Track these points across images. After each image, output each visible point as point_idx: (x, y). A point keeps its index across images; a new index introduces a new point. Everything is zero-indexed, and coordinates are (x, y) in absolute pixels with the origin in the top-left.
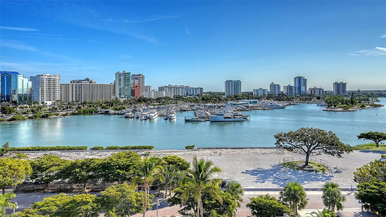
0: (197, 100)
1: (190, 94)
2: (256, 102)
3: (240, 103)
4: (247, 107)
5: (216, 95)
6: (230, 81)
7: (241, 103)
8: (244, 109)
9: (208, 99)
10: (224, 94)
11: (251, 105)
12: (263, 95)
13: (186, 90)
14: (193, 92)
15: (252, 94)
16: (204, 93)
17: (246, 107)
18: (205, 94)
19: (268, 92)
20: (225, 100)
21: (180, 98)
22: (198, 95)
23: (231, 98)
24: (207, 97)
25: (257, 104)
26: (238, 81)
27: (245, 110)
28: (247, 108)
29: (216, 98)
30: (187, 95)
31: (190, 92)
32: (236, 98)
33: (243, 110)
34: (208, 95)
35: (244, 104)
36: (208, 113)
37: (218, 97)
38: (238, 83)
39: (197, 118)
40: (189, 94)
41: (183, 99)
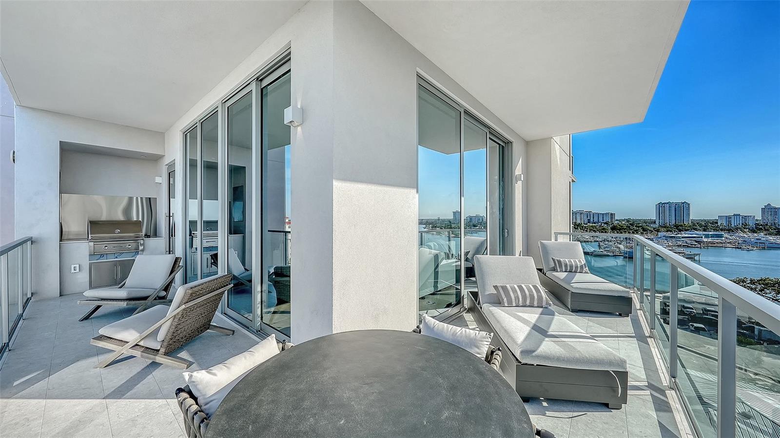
0: (604, 229)
1: (594, 221)
2: (721, 236)
3: (682, 236)
4: (699, 242)
5: (639, 224)
6: (666, 203)
7: (686, 235)
8: (691, 245)
9: (623, 228)
10: (655, 222)
11: (709, 240)
12: (743, 224)
13: (587, 217)
14: (598, 218)
15: (717, 223)
16: (617, 220)
17: (696, 242)
18: (619, 222)
19: (757, 220)
20: (655, 231)
21: (578, 226)
22: (606, 223)
23: (668, 228)
24: (621, 226)
25: (723, 239)
26: (683, 203)
27: (693, 246)
28: (700, 244)
29: (638, 227)
30: (589, 222)
31: (593, 218)
32: (679, 228)
33: (690, 247)
34: (623, 223)
35: (695, 237)
36: (622, 247)
37: (641, 226)
38: (683, 206)
39: (602, 252)
40: (592, 220)
41: (583, 227)
